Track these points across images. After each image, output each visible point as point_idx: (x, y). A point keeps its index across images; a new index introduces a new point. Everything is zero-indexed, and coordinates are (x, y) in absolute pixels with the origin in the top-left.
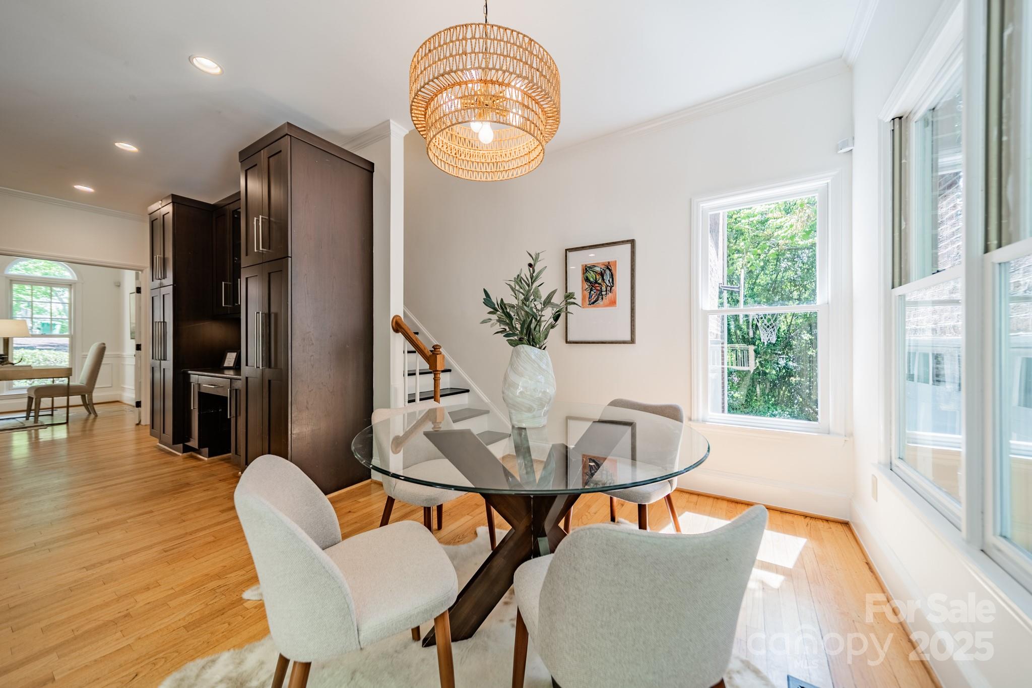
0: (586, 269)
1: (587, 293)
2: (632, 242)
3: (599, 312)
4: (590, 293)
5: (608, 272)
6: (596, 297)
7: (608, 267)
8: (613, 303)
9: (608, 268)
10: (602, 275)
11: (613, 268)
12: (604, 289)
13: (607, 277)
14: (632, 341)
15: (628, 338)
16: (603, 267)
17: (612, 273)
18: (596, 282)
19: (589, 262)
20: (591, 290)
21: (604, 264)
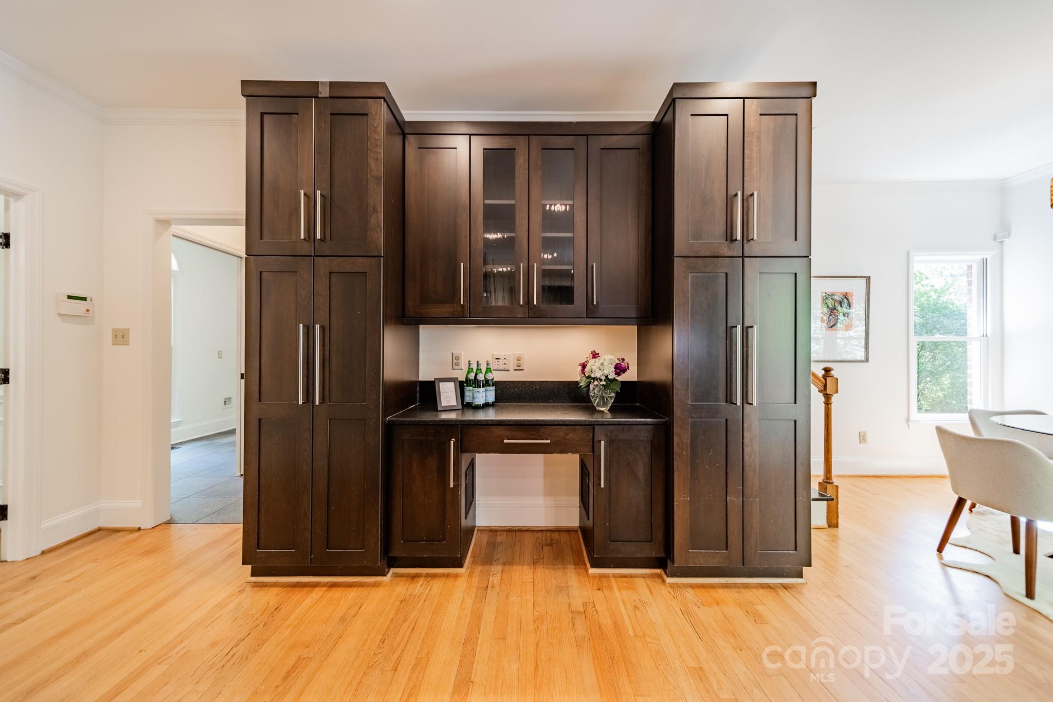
0: (826, 296)
1: (826, 318)
2: (869, 278)
4: (829, 318)
5: (845, 301)
6: (835, 322)
7: (846, 296)
8: (849, 327)
9: (846, 298)
10: (840, 302)
11: (850, 298)
12: (841, 315)
13: (845, 305)
14: (867, 360)
15: (863, 358)
16: (841, 296)
17: (849, 302)
18: (835, 308)
19: (830, 290)
20: (831, 315)
21: (842, 294)
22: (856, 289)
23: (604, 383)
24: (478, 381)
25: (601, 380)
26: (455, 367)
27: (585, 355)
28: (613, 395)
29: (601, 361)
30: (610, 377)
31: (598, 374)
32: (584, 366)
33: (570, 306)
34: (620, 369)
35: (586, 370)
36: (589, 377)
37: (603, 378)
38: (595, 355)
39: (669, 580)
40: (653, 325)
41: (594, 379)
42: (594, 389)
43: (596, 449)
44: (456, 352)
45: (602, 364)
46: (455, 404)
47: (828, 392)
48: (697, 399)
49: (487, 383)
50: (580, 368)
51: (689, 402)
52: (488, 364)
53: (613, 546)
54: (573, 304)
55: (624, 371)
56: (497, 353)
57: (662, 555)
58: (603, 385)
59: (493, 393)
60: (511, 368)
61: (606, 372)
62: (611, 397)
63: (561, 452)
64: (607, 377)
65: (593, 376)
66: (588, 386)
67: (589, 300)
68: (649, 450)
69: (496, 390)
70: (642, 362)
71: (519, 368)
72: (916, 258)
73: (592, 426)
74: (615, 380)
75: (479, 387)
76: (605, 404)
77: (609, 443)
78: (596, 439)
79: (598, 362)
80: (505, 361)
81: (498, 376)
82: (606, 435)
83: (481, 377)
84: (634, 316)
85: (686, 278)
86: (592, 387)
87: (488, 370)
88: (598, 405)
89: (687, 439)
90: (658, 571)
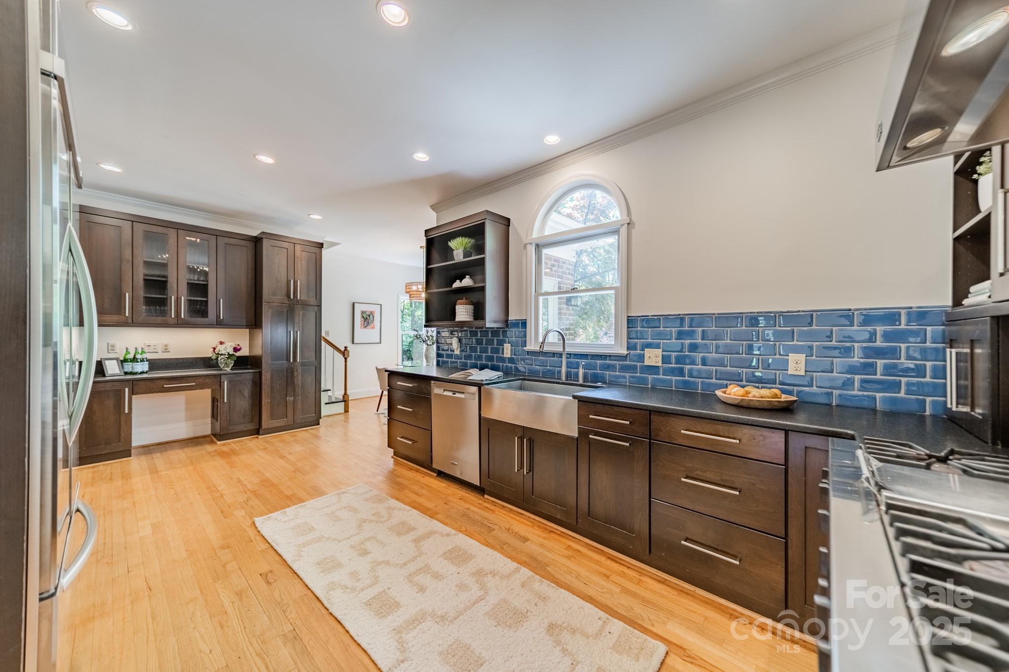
0: (363, 312)
1: (363, 323)
2: (381, 305)
3: (368, 331)
5: (371, 315)
6: (367, 324)
7: (372, 313)
8: (373, 328)
10: (369, 316)
11: (373, 313)
12: (370, 321)
13: (371, 317)
14: (380, 343)
15: (379, 342)
17: (373, 316)
18: (367, 319)
19: (364, 310)
20: (364, 321)
21: (370, 311)
22: (376, 309)
23: (227, 356)
24: (137, 359)
25: (225, 355)
26: (110, 351)
27: (215, 343)
28: (233, 362)
29: (225, 346)
30: (230, 353)
31: (223, 352)
32: (214, 349)
33: (207, 319)
34: (236, 350)
35: (216, 350)
36: (218, 354)
37: (227, 354)
38: (221, 343)
39: (260, 437)
40: (256, 328)
41: (221, 355)
42: (221, 359)
43: (222, 386)
44: (111, 342)
45: (226, 347)
46: (119, 372)
47: (345, 357)
48: (273, 360)
49: (142, 360)
50: (213, 349)
51: (270, 362)
52: (142, 349)
53: (231, 428)
54: (207, 317)
55: (239, 350)
56: (148, 343)
57: (258, 427)
58: (227, 358)
59: (147, 366)
60: (160, 351)
61: (228, 351)
62: (232, 363)
63: (201, 389)
64: (229, 353)
65: (220, 353)
66: (217, 359)
67: (218, 316)
68: (251, 383)
69: (149, 364)
70: (251, 346)
71: (166, 350)
72: (401, 297)
73: (220, 375)
74: (233, 354)
75: (138, 362)
76: (228, 367)
77: (229, 382)
78: (222, 381)
79: (223, 346)
80: (155, 347)
81: (150, 356)
82: (228, 379)
83: (139, 356)
84: (245, 324)
85: (269, 311)
86: (219, 359)
87: (143, 352)
88: (223, 367)
89: (269, 376)
90: (256, 436)
